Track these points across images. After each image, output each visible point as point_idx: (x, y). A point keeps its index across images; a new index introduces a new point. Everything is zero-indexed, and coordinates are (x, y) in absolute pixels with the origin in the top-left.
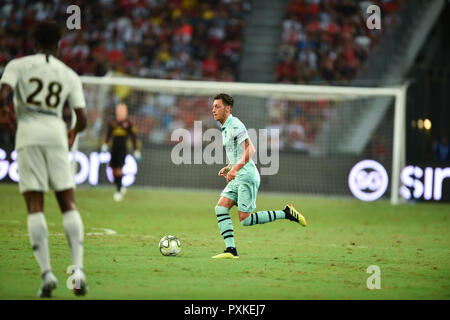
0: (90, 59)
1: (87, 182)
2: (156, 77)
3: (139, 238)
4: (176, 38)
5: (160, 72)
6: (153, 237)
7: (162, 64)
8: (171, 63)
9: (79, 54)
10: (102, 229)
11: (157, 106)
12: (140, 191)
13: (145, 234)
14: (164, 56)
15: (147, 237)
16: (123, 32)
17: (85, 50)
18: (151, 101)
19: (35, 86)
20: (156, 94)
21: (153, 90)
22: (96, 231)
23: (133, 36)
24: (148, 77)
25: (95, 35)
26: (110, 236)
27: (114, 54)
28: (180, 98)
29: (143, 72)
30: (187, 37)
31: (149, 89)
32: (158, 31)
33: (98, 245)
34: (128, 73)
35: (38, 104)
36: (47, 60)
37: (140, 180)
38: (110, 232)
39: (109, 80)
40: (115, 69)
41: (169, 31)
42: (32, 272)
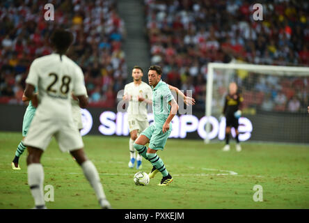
0: (220, 51)
1: (217, 138)
2: (266, 64)
3: (253, 177)
4: (281, 36)
5: (269, 60)
6: (263, 177)
7: (271, 54)
8: (276, 54)
9: (212, 47)
10: (227, 171)
11: (267, 84)
12: (254, 144)
13: (259, 174)
14: (272, 49)
15: (259, 176)
16: (243, 32)
17: (216, 45)
18: (263, 80)
19: (53, 79)
20: (266, 76)
21: (265, 73)
22: (223, 173)
23: (251, 34)
24: (260, 64)
25: (223, 34)
26: (233, 176)
27: (237, 48)
28: (284, 79)
29: (257, 60)
30: (288, 36)
31: (261, 72)
32: (268, 31)
33: (225, 182)
34: (247, 61)
35: (55, 91)
36: (61, 59)
37: (255, 136)
38: (233, 173)
39: (233, 65)
40: (237, 58)
41: (276, 31)
42: (177, 201)
